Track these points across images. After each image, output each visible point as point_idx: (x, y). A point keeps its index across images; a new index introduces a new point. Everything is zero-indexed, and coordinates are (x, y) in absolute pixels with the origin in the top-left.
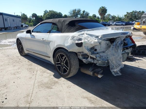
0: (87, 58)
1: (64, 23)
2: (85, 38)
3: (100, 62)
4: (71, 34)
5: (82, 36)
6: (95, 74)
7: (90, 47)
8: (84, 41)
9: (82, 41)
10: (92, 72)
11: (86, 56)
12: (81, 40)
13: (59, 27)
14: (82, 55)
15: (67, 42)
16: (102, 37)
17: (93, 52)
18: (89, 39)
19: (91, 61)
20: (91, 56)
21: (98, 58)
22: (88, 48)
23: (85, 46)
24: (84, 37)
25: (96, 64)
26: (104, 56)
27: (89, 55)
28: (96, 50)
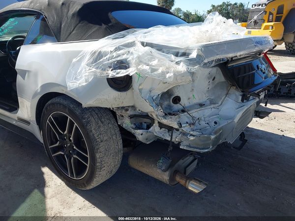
0: (148, 127)
1: (66, 11)
2: (139, 57)
3: (192, 138)
4: (88, 47)
5: (127, 50)
6: (178, 179)
7: (160, 92)
8: (137, 69)
9: (131, 71)
10: (167, 173)
11: (143, 120)
12: (126, 68)
13: (50, 23)
14: (131, 117)
15: (75, 74)
16: (201, 53)
17: (169, 107)
18: (155, 63)
19: (161, 135)
20: (165, 121)
21: (186, 128)
22: (152, 94)
23: (140, 90)
24: (135, 56)
25: (179, 144)
26: (203, 118)
27: (155, 117)
28: (177, 100)
